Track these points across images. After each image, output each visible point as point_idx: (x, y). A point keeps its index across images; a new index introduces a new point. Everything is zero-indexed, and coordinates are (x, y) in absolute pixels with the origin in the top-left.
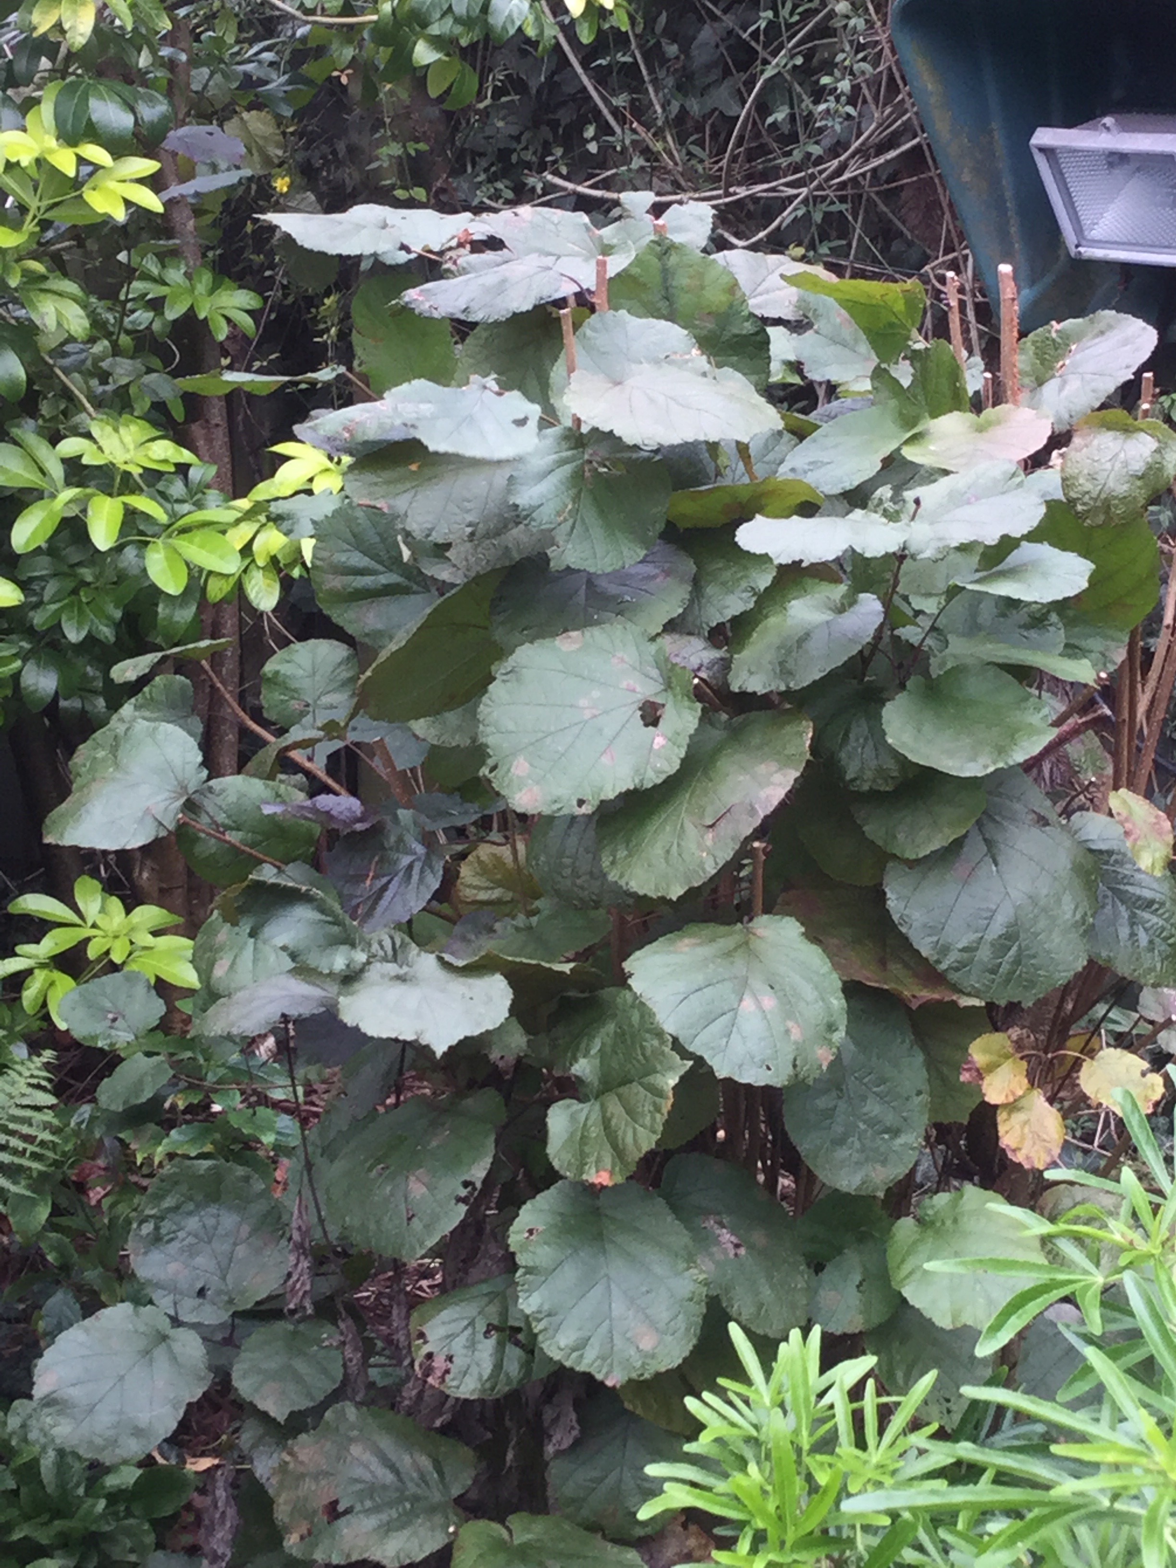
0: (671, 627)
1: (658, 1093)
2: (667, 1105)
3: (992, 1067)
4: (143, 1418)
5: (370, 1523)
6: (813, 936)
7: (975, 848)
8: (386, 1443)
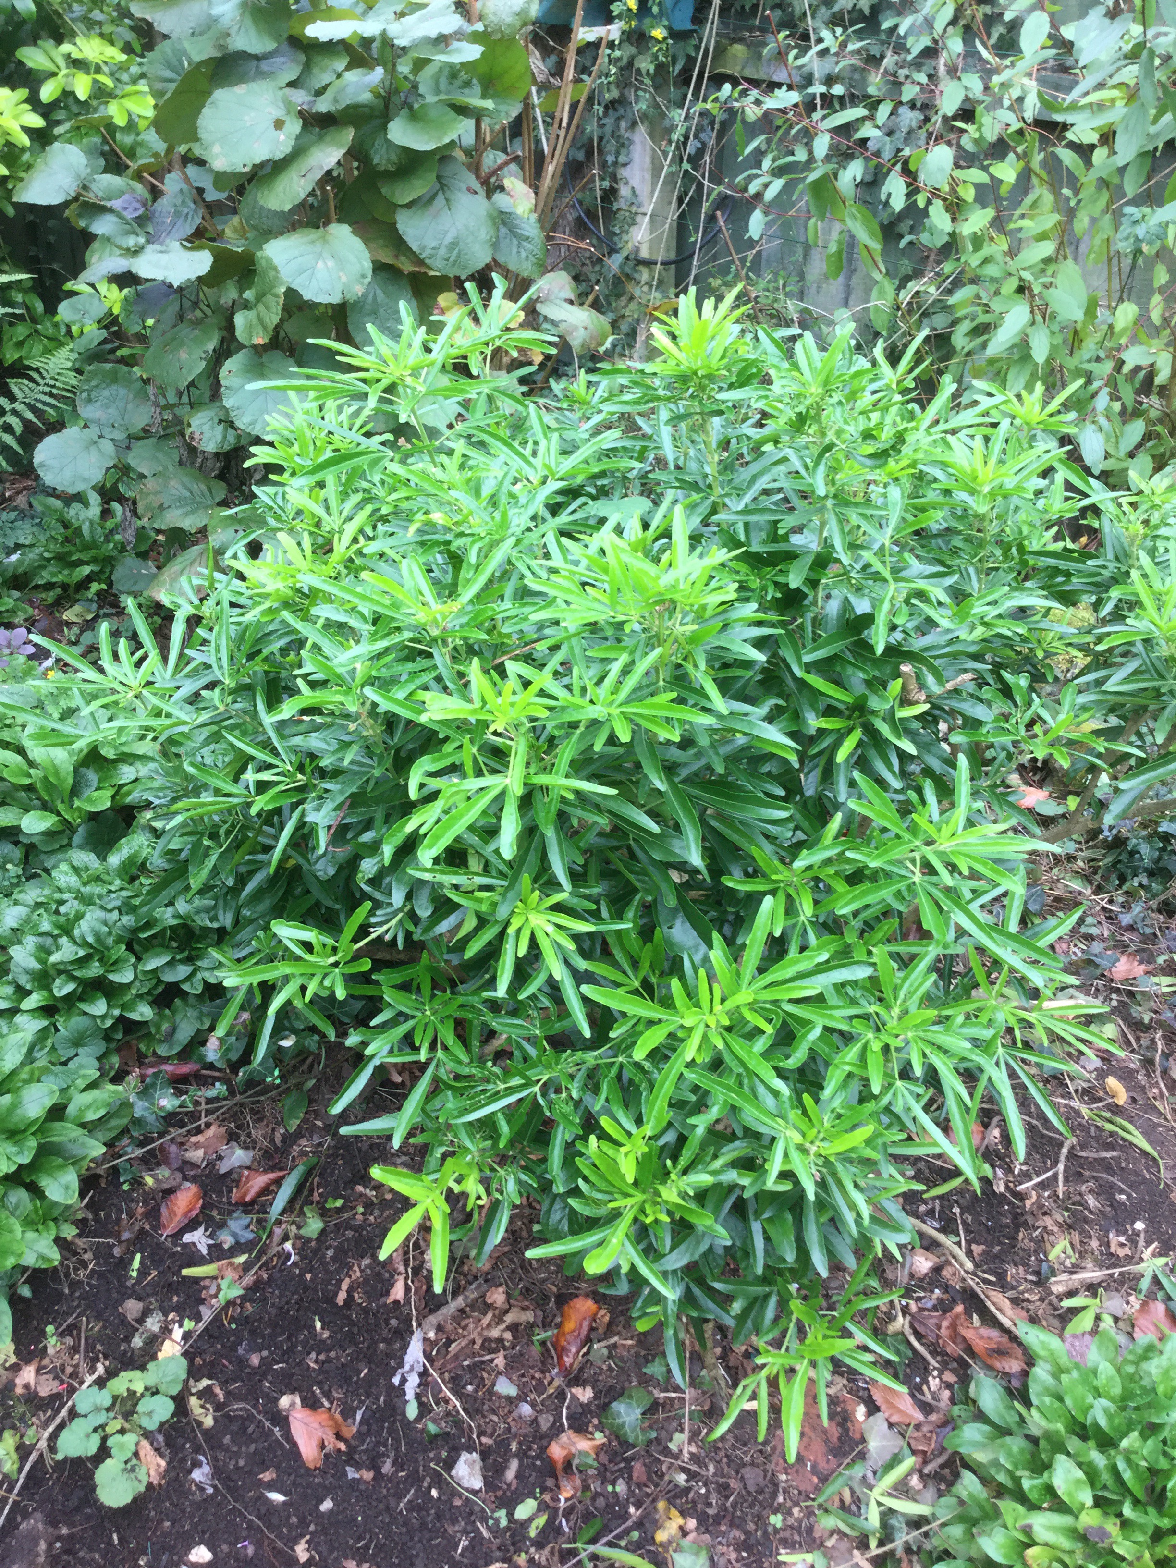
0: (292, 84)
1: (276, 296)
2: (281, 301)
3: (449, 308)
4: (86, 474)
5: (179, 512)
6: (354, 232)
7: (440, 200)
8: (185, 479)
